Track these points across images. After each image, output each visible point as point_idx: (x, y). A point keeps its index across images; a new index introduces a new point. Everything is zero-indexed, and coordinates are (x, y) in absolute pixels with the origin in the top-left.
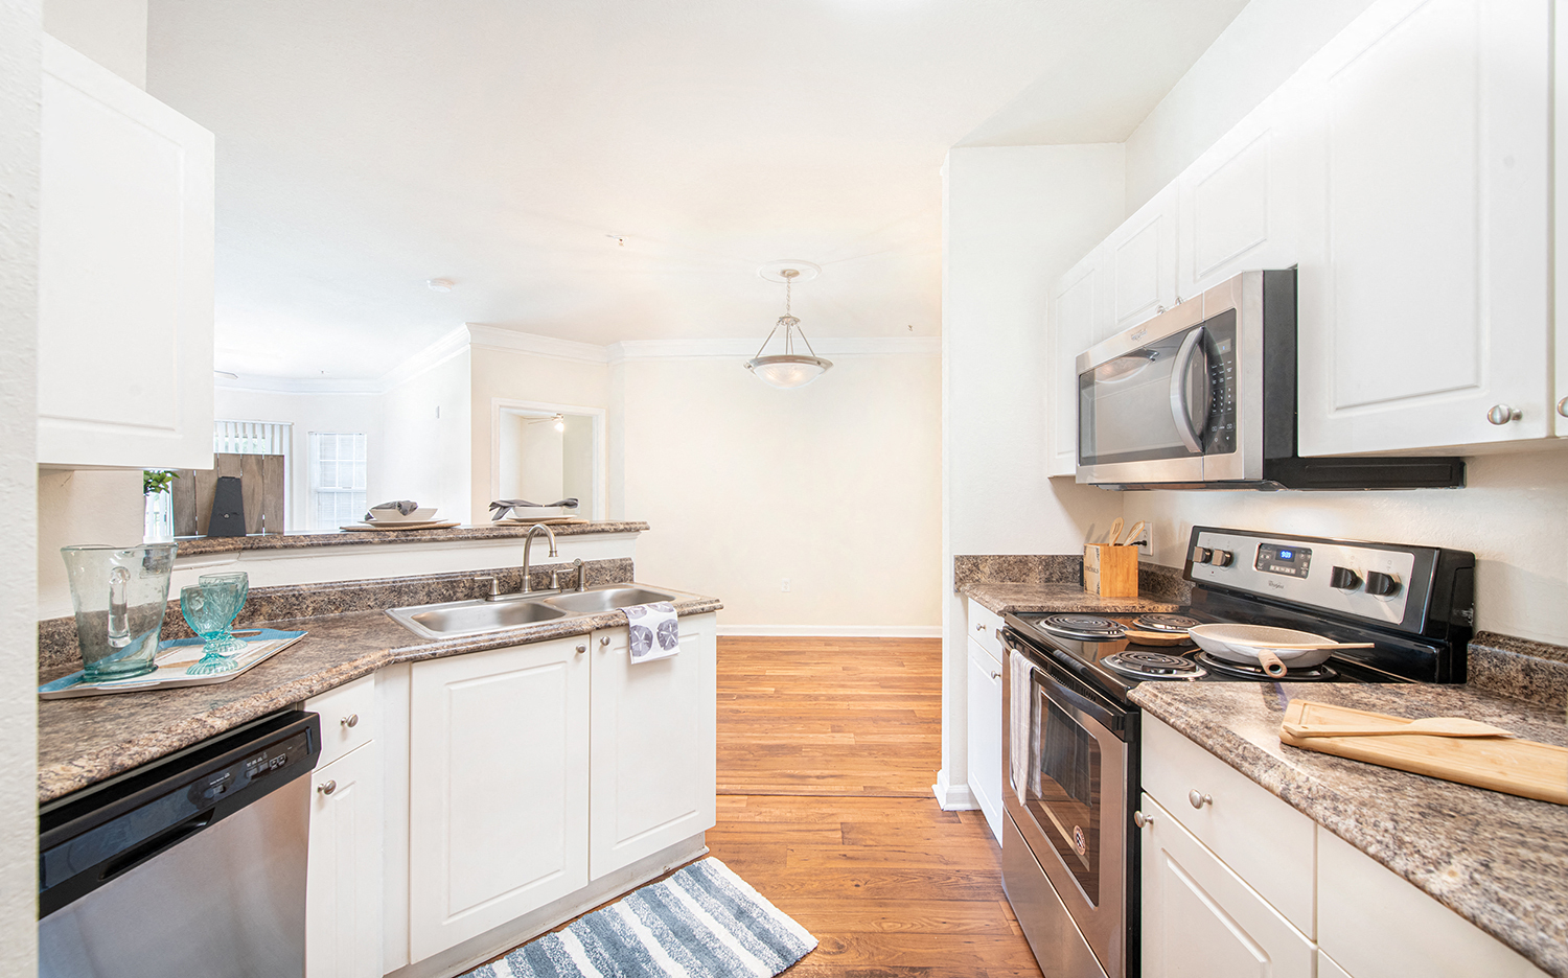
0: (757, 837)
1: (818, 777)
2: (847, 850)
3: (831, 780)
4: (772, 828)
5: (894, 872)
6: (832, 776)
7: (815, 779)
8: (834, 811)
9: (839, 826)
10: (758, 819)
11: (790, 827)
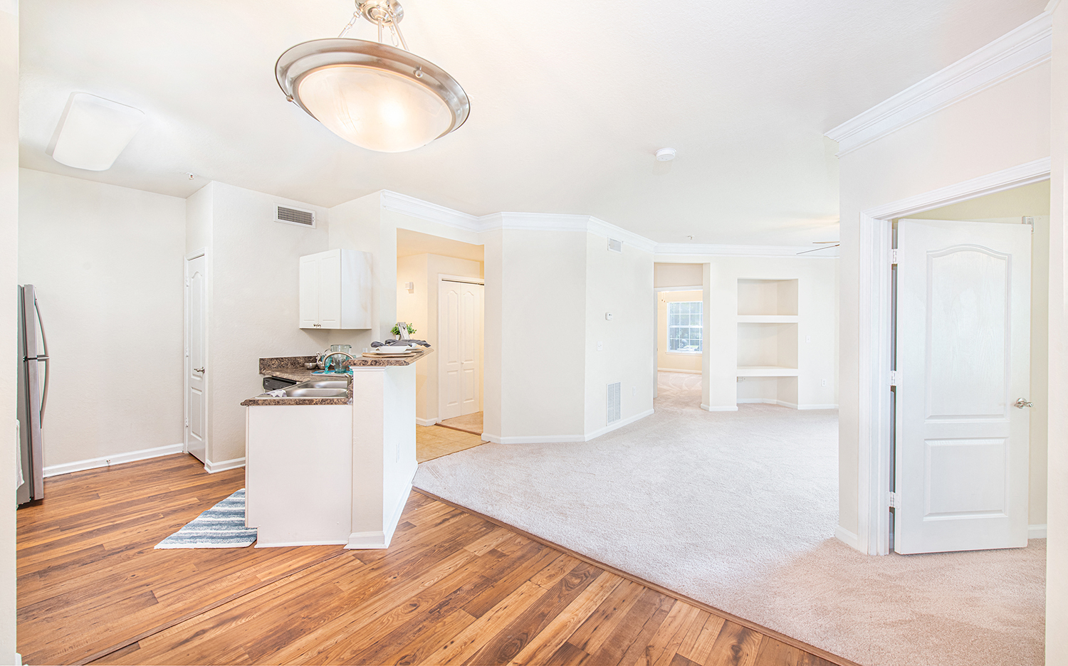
0: (227, 566)
1: (204, 631)
2: (147, 589)
3: (185, 636)
4: (220, 575)
5: (104, 592)
6: (187, 641)
7: (207, 627)
8: (169, 609)
9: (159, 600)
10: (238, 574)
11: (205, 581)
